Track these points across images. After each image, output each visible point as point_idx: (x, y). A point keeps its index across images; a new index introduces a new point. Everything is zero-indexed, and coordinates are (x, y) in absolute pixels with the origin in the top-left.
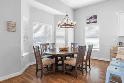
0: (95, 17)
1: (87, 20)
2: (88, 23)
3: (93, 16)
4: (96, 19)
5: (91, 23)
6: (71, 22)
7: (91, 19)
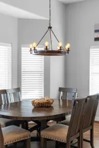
1: (96, 31)
2: (97, 39)
6: (60, 44)
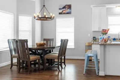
0: (69, 7)
1: (60, 9)
2: (60, 13)
3: (66, 5)
4: (71, 9)
5: (64, 13)
7: (65, 9)
